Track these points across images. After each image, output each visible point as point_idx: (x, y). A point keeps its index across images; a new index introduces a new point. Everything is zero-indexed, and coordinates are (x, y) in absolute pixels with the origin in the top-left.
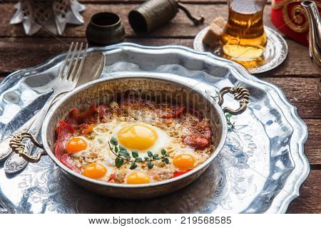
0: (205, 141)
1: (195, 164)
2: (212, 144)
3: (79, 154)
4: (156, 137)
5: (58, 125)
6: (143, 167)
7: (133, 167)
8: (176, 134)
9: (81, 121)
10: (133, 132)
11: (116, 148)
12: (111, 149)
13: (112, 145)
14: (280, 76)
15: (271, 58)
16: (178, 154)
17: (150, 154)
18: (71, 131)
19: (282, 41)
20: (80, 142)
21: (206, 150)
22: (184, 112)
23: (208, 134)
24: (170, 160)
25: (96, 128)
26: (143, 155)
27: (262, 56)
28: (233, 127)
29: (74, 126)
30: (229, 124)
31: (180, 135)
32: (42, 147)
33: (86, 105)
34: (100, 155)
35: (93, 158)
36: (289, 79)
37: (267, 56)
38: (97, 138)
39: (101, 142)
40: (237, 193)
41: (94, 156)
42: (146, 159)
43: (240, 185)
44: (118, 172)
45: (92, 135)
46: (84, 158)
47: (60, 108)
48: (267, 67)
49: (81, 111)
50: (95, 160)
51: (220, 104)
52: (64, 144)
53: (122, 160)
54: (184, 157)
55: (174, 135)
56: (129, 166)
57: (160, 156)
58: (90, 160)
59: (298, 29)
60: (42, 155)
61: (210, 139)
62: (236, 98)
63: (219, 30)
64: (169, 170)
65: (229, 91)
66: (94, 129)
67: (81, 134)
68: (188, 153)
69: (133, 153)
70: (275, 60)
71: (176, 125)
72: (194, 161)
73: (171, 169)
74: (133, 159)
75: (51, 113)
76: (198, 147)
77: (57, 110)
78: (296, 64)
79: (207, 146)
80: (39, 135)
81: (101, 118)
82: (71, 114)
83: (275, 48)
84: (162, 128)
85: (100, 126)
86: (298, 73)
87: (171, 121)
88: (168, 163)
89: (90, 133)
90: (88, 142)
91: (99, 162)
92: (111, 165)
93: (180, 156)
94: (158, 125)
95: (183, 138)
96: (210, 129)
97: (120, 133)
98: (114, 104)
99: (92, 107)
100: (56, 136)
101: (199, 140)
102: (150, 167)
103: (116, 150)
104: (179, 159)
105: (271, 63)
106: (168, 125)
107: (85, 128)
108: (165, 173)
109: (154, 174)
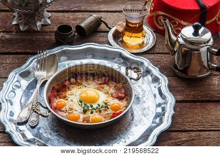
0: (123, 95)
1: (121, 108)
3: (64, 109)
4: (99, 97)
5: (49, 95)
6: (96, 112)
7: (92, 113)
8: (108, 92)
9: (58, 91)
10: (87, 94)
11: (82, 104)
12: (79, 105)
13: (80, 103)
14: (152, 54)
15: (147, 44)
16: (112, 103)
17: (99, 105)
18: (55, 97)
19: (153, 34)
20: (62, 102)
21: (125, 100)
22: (109, 80)
23: (123, 91)
24: (109, 107)
26: (95, 106)
27: (143, 43)
29: (55, 94)
31: (110, 93)
32: (47, 108)
33: (59, 82)
34: (74, 108)
35: (71, 110)
36: (156, 55)
37: (145, 42)
38: (69, 99)
39: (72, 101)
41: (71, 109)
42: (97, 108)
44: (85, 116)
45: (67, 98)
46: (66, 111)
48: (145, 49)
49: (58, 85)
50: (72, 111)
51: (127, 75)
52: (55, 104)
53: (86, 110)
54: (115, 105)
55: (107, 93)
56: (90, 112)
57: (104, 105)
58: (70, 112)
59: (161, 28)
61: (125, 94)
62: (135, 72)
63: (121, 29)
64: (109, 112)
65: (130, 68)
66: (67, 95)
67: (60, 98)
68: (116, 102)
69: (91, 106)
70: (149, 45)
71: (106, 87)
72: (120, 106)
73: (110, 111)
74: (90, 108)
76: (120, 99)
78: (160, 47)
79: (125, 97)
81: (68, 88)
82: (53, 88)
83: (149, 39)
84: (100, 90)
85: (69, 92)
86: (160, 52)
87: (103, 86)
88: (108, 109)
89: (65, 97)
90: (66, 102)
91: (75, 112)
92: (81, 113)
93: (113, 104)
94: (98, 89)
95: (112, 94)
96: (124, 88)
98: (73, 80)
99: (62, 83)
100: (50, 101)
101: (120, 95)
102: (100, 112)
104: (113, 106)
105: (147, 47)
106: (103, 88)
107: (61, 94)
108: (108, 114)
109: (103, 115)
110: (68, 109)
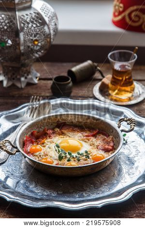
0: (110, 148)
2: (114, 149)
3: (37, 154)
4: (82, 146)
5: (25, 139)
6: (75, 161)
7: (69, 160)
9: (37, 138)
10: (68, 143)
11: (59, 150)
12: (56, 150)
13: (56, 148)
17: (79, 154)
18: (32, 143)
20: (38, 147)
21: (111, 152)
22: (98, 133)
23: (112, 144)
25: (47, 141)
26: (74, 154)
28: (126, 142)
29: (34, 140)
30: (124, 140)
31: (96, 145)
32: (16, 148)
33: (40, 129)
34: (49, 154)
35: (45, 156)
38: (47, 146)
39: (50, 148)
40: (129, 175)
42: (76, 157)
43: (131, 171)
45: (45, 144)
46: (40, 156)
47: (26, 129)
49: (38, 132)
51: (119, 127)
52: (29, 149)
53: (63, 157)
54: (98, 155)
55: (92, 145)
56: (67, 160)
57: (85, 154)
58: (44, 157)
60: (17, 152)
61: (113, 147)
62: (128, 124)
64: (89, 162)
65: (124, 121)
66: (46, 141)
67: (38, 144)
68: (100, 153)
69: (69, 153)
71: (93, 139)
72: (104, 158)
74: (69, 156)
75: (21, 131)
76: (107, 151)
77: (24, 130)
79: (111, 150)
80: (15, 141)
81: (50, 136)
82: (32, 134)
84: (85, 142)
85: (49, 140)
87: (90, 138)
88: (89, 158)
89: (43, 144)
90: (42, 148)
91: (49, 158)
92: (56, 159)
93: (96, 155)
94: (83, 140)
95: (98, 146)
96: (113, 142)
97: (61, 143)
98: (57, 130)
99: (44, 130)
100: (24, 145)
101: (107, 147)
102: (79, 160)
103: (59, 152)
106: (89, 140)
107: (40, 141)
110: (42, 154)
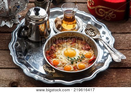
1: (92, 55)
3: (59, 65)
6: (79, 61)
7: (76, 63)
12: (68, 60)
18: (50, 58)
21: (91, 50)
26: (76, 58)
31: (80, 48)
34: (64, 62)
38: (59, 58)
39: (61, 58)
41: (63, 64)
42: (78, 59)
44: (74, 66)
50: (64, 65)
53: (73, 62)
55: (78, 48)
58: (63, 65)
65: (88, 30)
66: (56, 55)
67: (53, 58)
68: (86, 53)
69: (74, 59)
71: (77, 45)
73: (86, 59)
76: (88, 50)
81: (55, 51)
82: (46, 53)
85: (56, 53)
89: (56, 57)
91: (66, 65)
94: (72, 47)
95: (82, 48)
98: (54, 45)
102: (81, 61)
106: (75, 46)
107: (52, 56)
108: (86, 61)
109: (83, 63)
110: (61, 64)
